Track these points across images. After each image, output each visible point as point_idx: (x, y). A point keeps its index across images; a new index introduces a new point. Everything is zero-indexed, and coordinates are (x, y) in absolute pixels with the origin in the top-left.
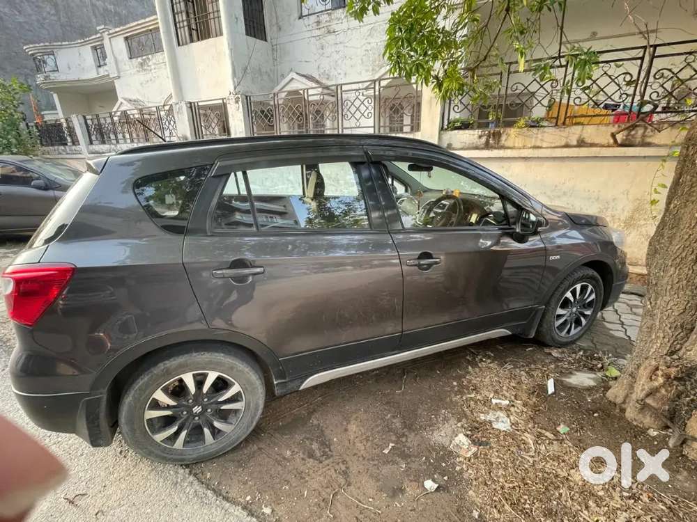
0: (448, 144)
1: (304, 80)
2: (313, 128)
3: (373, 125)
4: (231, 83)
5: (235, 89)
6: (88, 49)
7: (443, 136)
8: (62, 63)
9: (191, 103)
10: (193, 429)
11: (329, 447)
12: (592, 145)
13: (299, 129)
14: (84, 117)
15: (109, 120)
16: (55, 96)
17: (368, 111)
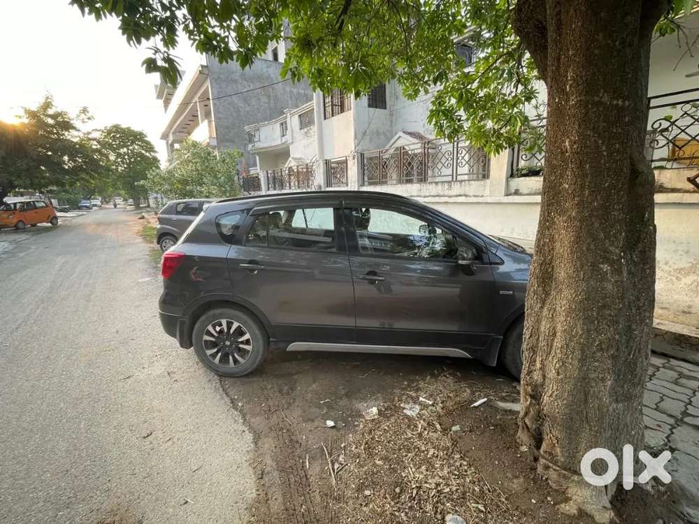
0: (516, 190)
1: (408, 137)
2: (418, 175)
3: (451, 174)
4: (353, 143)
5: (355, 147)
6: (278, 125)
7: (510, 183)
8: (262, 137)
9: (326, 160)
10: (225, 354)
11: (293, 391)
12: (674, 190)
13: (406, 177)
14: (267, 172)
15: (280, 174)
16: (257, 158)
17: (447, 162)
